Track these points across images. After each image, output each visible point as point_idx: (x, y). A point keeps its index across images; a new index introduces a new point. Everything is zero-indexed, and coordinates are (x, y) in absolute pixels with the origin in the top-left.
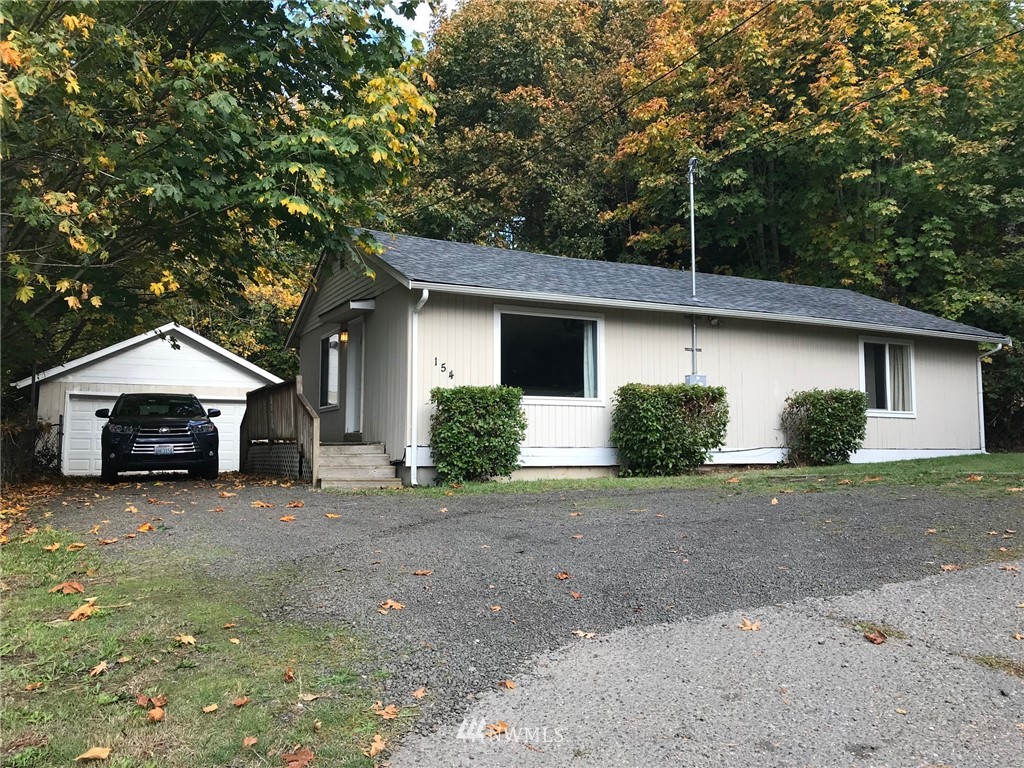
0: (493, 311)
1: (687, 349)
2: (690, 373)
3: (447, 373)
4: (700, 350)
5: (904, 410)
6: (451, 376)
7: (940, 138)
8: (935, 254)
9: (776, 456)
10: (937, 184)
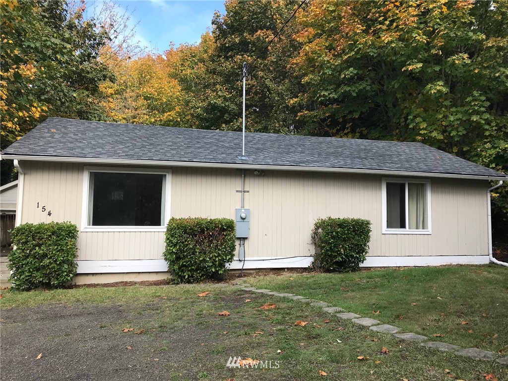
0: (83, 170)
1: (237, 191)
2: (239, 207)
3: (46, 212)
4: (248, 192)
5: (423, 229)
6: (50, 214)
7: (474, 37)
8: (475, 118)
9: (307, 263)
10: (475, 69)
